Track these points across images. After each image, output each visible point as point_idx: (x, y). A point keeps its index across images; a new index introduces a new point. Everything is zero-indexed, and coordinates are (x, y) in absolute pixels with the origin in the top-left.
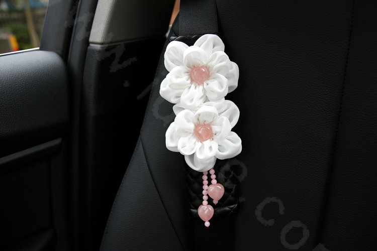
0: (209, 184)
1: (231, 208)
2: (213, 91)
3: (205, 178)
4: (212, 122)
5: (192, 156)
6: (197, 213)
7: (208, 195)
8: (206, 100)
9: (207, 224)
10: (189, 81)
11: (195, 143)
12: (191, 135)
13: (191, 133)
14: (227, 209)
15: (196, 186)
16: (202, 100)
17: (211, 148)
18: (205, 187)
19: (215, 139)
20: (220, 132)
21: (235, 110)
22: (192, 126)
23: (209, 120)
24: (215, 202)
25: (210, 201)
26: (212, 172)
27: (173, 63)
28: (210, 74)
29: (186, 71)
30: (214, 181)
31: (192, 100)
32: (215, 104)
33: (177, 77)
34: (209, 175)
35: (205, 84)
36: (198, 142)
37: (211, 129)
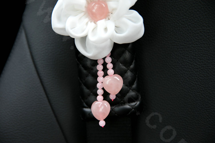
0: (106, 75)
1: (132, 106)
3: (100, 67)
5: (84, 39)
6: (91, 112)
7: (103, 89)
9: (102, 123)
11: (87, 24)
12: (82, 14)
14: (127, 106)
15: (90, 79)
17: (106, 29)
18: (100, 79)
19: (111, 18)
24: (112, 97)
25: (106, 95)
26: (109, 60)
30: (111, 72)
34: (105, 65)
36: (91, 22)
37: (106, 6)
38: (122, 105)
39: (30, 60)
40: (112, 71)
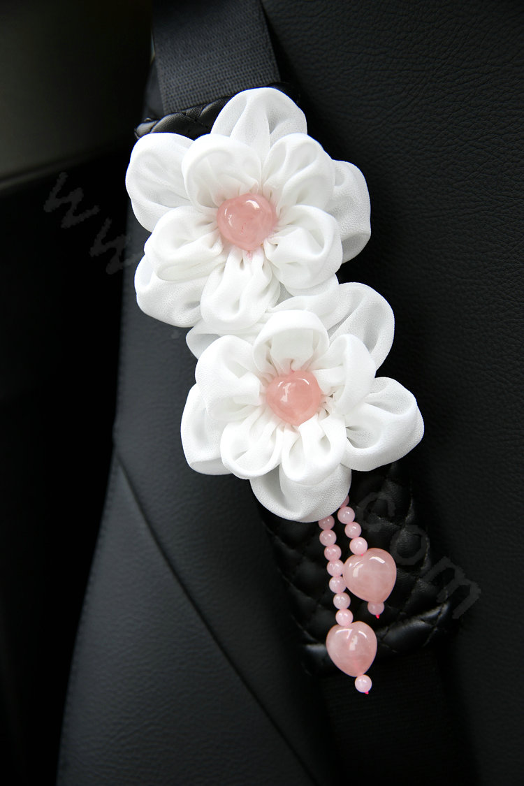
0: (346, 555)
1: (431, 620)
2: (294, 264)
3: (328, 538)
4: (311, 361)
5: (274, 476)
6: (327, 655)
7: (347, 591)
8: (283, 294)
9: (363, 684)
10: (218, 249)
11: (273, 435)
12: (257, 412)
13: (256, 407)
14: (418, 623)
15: (308, 568)
16: (268, 299)
17: (324, 440)
18: (335, 567)
19: (332, 412)
20: (344, 386)
21: (377, 307)
22: (252, 384)
23: (302, 355)
24: (376, 609)
25: (358, 608)
26: (347, 515)
27: (159, 202)
28: (278, 211)
29: (202, 217)
30: (358, 545)
31: (236, 306)
32: (309, 300)
33: (179, 243)
34: (339, 528)
35: (267, 246)
36: (283, 430)
37: (314, 381)
38: (404, 623)
39: (151, 542)
40: (360, 543)
